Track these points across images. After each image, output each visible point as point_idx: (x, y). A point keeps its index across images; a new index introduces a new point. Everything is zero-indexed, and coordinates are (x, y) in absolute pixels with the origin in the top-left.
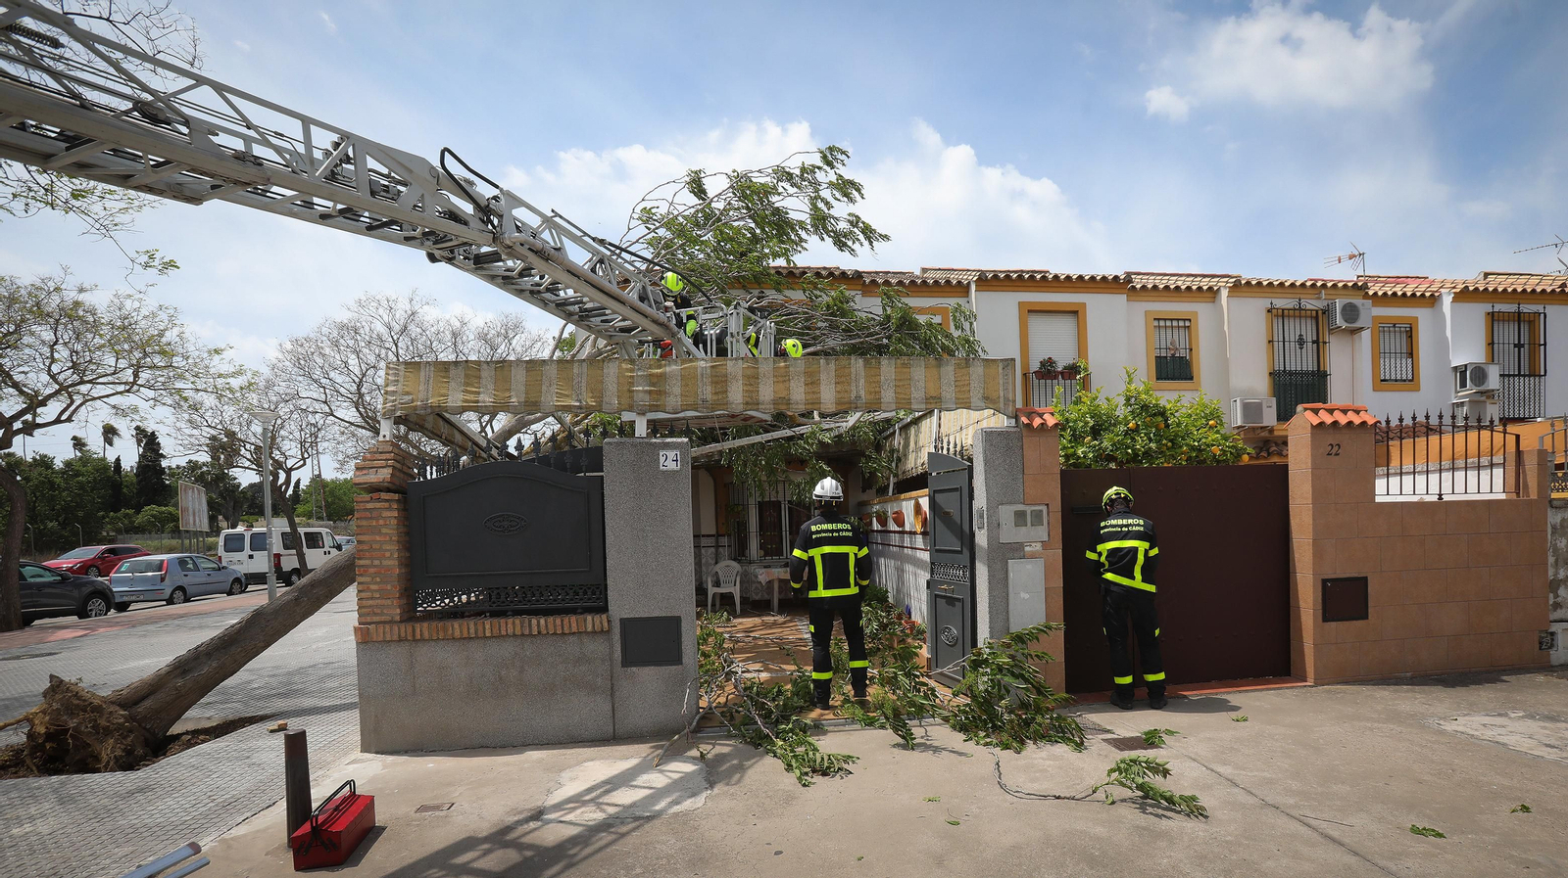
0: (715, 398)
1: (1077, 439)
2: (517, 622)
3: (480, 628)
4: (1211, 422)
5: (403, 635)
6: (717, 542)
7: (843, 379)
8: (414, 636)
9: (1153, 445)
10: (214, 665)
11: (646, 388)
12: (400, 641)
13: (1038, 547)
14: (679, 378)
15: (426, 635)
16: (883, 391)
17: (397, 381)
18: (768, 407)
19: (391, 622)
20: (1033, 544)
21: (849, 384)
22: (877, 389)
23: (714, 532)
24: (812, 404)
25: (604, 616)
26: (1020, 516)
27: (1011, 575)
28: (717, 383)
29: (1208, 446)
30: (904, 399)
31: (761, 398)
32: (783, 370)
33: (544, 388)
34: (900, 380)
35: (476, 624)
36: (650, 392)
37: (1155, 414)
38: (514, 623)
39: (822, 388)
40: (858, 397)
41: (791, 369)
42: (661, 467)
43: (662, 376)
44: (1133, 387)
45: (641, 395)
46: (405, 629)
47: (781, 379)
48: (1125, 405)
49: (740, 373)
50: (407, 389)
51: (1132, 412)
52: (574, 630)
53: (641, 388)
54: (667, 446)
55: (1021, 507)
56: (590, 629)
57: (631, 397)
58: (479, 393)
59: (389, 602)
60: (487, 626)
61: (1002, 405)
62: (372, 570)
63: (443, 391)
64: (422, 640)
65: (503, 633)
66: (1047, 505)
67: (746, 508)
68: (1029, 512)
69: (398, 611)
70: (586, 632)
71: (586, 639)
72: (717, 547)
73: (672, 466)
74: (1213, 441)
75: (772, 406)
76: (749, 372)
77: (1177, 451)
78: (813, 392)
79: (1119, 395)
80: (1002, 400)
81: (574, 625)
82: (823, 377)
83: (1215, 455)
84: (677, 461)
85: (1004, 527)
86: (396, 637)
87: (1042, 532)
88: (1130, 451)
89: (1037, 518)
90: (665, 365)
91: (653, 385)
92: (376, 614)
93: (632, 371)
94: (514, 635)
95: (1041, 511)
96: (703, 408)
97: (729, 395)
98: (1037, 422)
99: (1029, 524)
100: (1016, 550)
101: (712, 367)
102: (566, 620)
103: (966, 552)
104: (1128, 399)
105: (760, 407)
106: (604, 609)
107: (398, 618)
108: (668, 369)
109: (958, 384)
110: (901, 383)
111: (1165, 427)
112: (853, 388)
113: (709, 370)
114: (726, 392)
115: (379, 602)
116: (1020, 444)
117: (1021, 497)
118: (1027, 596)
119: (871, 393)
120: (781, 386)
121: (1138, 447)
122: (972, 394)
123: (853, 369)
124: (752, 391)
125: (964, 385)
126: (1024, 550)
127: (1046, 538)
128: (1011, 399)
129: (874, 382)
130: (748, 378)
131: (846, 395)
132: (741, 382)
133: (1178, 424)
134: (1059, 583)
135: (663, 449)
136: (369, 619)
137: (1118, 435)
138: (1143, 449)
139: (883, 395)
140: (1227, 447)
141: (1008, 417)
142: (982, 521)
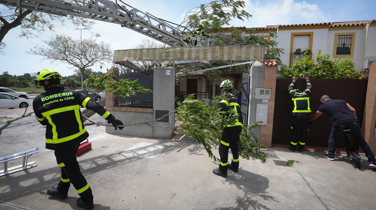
0: (181, 57)
1: (300, 71)
2: (134, 109)
3: (127, 109)
4: (348, 66)
5: (113, 109)
6: (206, 94)
7: (214, 52)
8: (115, 110)
9: (324, 73)
10: (90, 112)
11: (165, 55)
12: (113, 110)
13: (267, 101)
14: (173, 52)
15: (117, 110)
16: (224, 55)
17: (116, 54)
19: (111, 106)
20: (265, 100)
22: (223, 54)
23: (205, 92)
24: (205, 58)
25: (152, 109)
26: (262, 92)
27: (257, 108)
28: (181, 53)
29: (346, 74)
30: (230, 57)
31: (192, 57)
32: (198, 50)
33: (143, 55)
34: (229, 52)
35: (126, 108)
36: (166, 56)
37: (327, 64)
39: (208, 54)
40: (217, 57)
42: (166, 74)
43: (169, 52)
44: (320, 55)
45: (164, 57)
46: (113, 108)
47: (197, 52)
49: (187, 51)
50: (118, 56)
51: (319, 63)
52: (145, 112)
53: (163, 55)
55: (262, 89)
56: (149, 112)
57: (161, 57)
58: (130, 57)
59: (111, 102)
60: (128, 109)
61: (259, 59)
62: (108, 95)
63: (124, 56)
64: (116, 111)
65: (131, 111)
66: (271, 89)
67: (212, 86)
68: (265, 91)
69: (112, 104)
70: (148, 112)
71: (148, 114)
72: (206, 95)
73: (169, 74)
74: (348, 72)
75: (194, 59)
76: (189, 50)
77: (334, 75)
78: (205, 55)
79: (316, 58)
80: (259, 57)
81: (145, 110)
82: (208, 51)
83: (348, 77)
84: (170, 73)
85: (256, 94)
86: (112, 110)
87: (269, 97)
88: (316, 75)
89: (267, 92)
90: (170, 49)
91: (166, 54)
92: (109, 104)
93: (162, 51)
94: (133, 112)
95: (269, 90)
96: (177, 60)
98: (270, 63)
99: (265, 94)
100: (260, 101)
101: (180, 49)
102: (144, 109)
103: (247, 100)
104: (318, 59)
105: (191, 59)
106: (152, 108)
107: (112, 106)
108: (170, 50)
109: (246, 53)
110: (230, 53)
111: (330, 68)
112: (216, 54)
113: (179, 50)
114: (183, 55)
115: (109, 102)
116: (264, 70)
117: (263, 86)
118: (262, 115)
119: (221, 55)
120: (197, 54)
121: (319, 74)
122: (250, 56)
123: (216, 49)
124: (190, 55)
125: (248, 53)
126: (262, 101)
127: (270, 98)
128: (263, 57)
129: (222, 52)
130: (189, 52)
131: (214, 56)
132: (187, 53)
133: (335, 67)
134: (273, 112)
135: (167, 70)
136: (107, 105)
137: (313, 70)
138: (321, 75)
139: (224, 56)
140: (353, 74)
141: (261, 62)
142: (251, 92)
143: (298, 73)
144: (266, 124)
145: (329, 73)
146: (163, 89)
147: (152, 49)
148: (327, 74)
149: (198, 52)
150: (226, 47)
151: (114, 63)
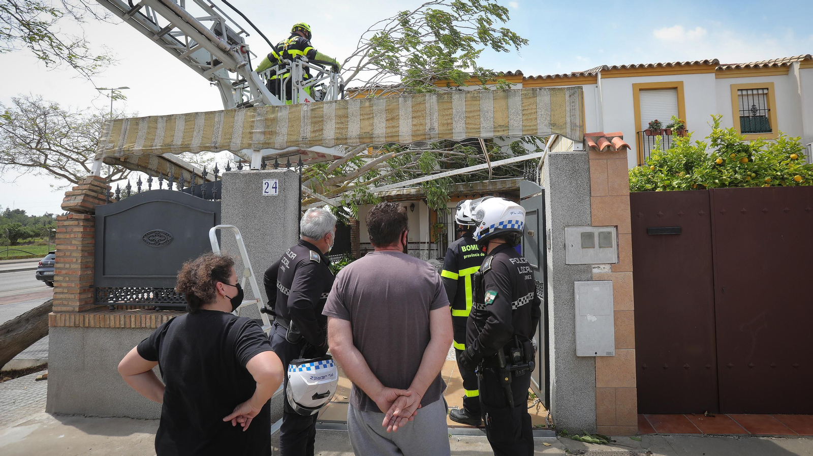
0: (313, 135)
2: (153, 317)
3: (128, 321)
4: (792, 156)
5: (77, 323)
6: (430, 247)
7: (419, 114)
8: (84, 323)
9: (738, 176)
11: (263, 130)
12: (76, 327)
13: (607, 269)
14: (287, 121)
15: (92, 324)
16: (454, 122)
18: (354, 141)
19: (73, 312)
20: (602, 266)
21: (424, 118)
22: (449, 121)
23: (427, 240)
26: (587, 240)
27: (577, 297)
28: (315, 123)
29: (790, 175)
30: (474, 128)
31: (350, 134)
32: (368, 109)
33: (195, 133)
34: (471, 112)
35: (125, 317)
36: (264, 133)
37: (739, 151)
38: (151, 318)
39: (401, 122)
40: (432, 129)
41: (374, 108)
42: (264, 194)
43: (275, 120)
44: (719, 130)
45: (258, 135)
46: (79, 318)
47: (366, 117)
48: (712, 145)
49: (334, 114)
50: (112, 139)
51: (719, 150)
53: (258, 131)
54: (269, 176)
55: (588, 229)
57: (251, 138)
59: (72, 296)
60: (133, 320)
61: (568, 130)
62: (64, 272)
63: (134, 140)
64: (88, 327)
65: (143, 325)
66: (616, 227)
68: (596, 234)
69: (78, 304)
72: (430, 250)
73: (272, 192)
74: (795, 170)
75: (358, 140)
76: (340, 113)
77: (761, 180)
78: (393, 127)
79: (707, 138)
80: (568, 125)
82: (402, 112)
83: (797, 183)
84: (276, 188)
85: (569, 248)
86: (72, 324)
87: (611, 255)
88: (717, 181)
89: (606, 240)
91: (269, 128)
92: (64, 305)
93: (253, 117)
94: (151, 328)
95: (610, 233)
96: (303, 144)
97: (324, 132)
98: (605, 143)
99: (597, 246)
100: (584, 272)
101: (312, 110)
103: (541, 270)
104: (715, 140)
105: (349, 141)
107: (77, 309)
108: (279, 114)
109: (525, 112)
110: (471, 115)
111: (749, 161)
112: (428, 121)
113: (309, 114)
114: (322, 130)
115: (67, 296)
116: (586, 167)
117: (589, 218)
118: (594, 319)
119: (443, 125)
120: (367, 123)
121: (724, 177)
122: (538, 122)
123: (427, 105)
124: (343, 128)
125: (531, 114)
126: (591, 272)
127: (615, 260)
128: (578, 124)
129: (447, 115)
130: (340, 117)
131: (421, 128)
132: (334, 121)
133: (761, 159)
134: (630, 306)
135: (266, 178)
136: (59, 309)
137: (707, 169)
138: (729, 179)
139: (454, 125)
140: (809, 175)
141: (576, 141)
142: (550, 242)
143: (668, 179)
144: (612, 350)
145: (748, 175)
146: (252, 244)
147: (223, 114)
148: (745, 178)
149: (369, 116)
150: (457, 96)
151: (97, 163)
